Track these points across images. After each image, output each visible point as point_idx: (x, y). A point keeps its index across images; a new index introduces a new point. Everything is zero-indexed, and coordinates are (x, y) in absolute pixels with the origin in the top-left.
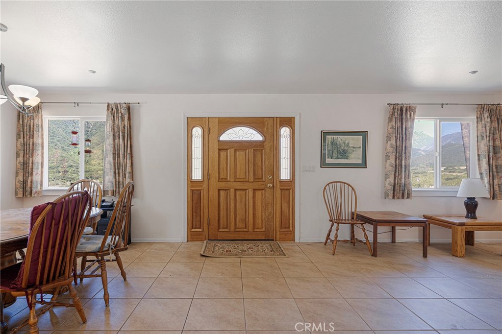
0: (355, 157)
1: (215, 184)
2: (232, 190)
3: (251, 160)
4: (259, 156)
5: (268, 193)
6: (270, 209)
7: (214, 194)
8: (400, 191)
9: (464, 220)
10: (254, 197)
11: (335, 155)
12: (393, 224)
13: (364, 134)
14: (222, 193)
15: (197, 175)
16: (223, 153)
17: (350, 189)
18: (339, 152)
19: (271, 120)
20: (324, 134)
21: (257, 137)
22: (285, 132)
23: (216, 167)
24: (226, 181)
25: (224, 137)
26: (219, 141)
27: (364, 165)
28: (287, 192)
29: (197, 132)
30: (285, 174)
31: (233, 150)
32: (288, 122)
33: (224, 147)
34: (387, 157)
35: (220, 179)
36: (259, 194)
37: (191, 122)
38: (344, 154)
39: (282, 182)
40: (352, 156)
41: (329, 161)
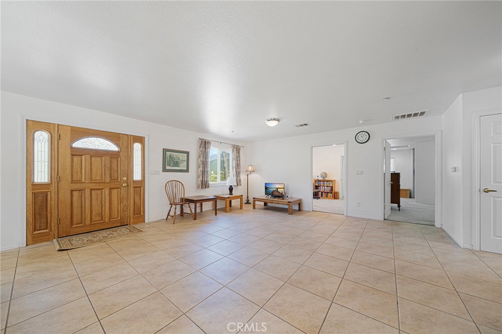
0: (183, 166)
1: (66, 186)
2: (87, 192)
3: (108, 165)
4: (115, 162)
5: (123, 191)
6: (125, 202)
7: (65, 195)
8: (204, 185)
9: (229, 196)
10: (110, 194)
11: (171, 164)
12: (201, 202)
13: (188, 153)
14: (75, 193)
15: (42, 176)
16: (76, 159)
17: (181, 184)
18: (174, 162)
19: (126, 136)
20: (165, 151)
21: (113, 148)
22: (137, 146)
23: (68, 171)
24: (80, 182)
25: (78, 144)
26: (72, 147)
27: (187, 171)
28: (138, 189)
29: (41, 136)
30: (137, 176)
31: (88, 157)
32: (140, 140)
33: (77, 153)
34: (199, 167)
35: (72, 182)
36: (115, 192)
38: (176, 164)
39: (134, 182)
40: (181, 165)
41: (168, 168)
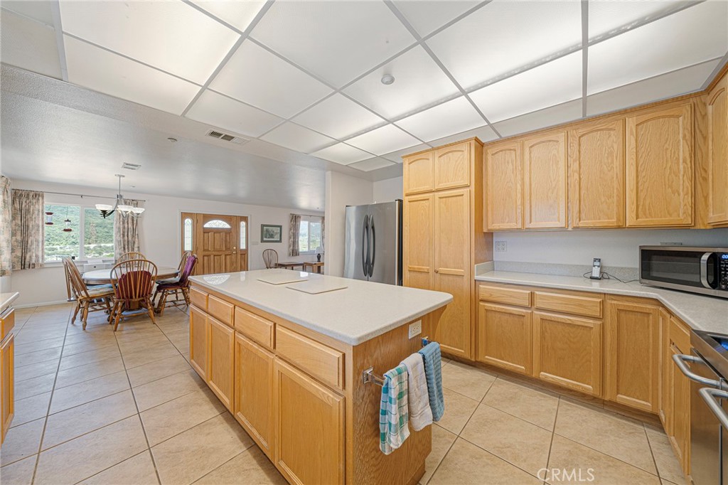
0: (277, 238)
1: (201, 252)
2: (212, 256)
3: (224, 239)
4: (228, 236)
5: (234, 257)
6: (235, 265)
8: (295, 252)
10: (225, 259)
11: (268, 236)
13: (281, 227)
14: (206, 258)
15: (188, 247)
16: (206, 235)
17: (275, 252)
19: (235, 219)
20: (263, 226)
21: (227, 226)
22: (243, 224)
23: (202, 244)
24: (208, 250)
25: (207, 225)
26: (204, 228)
27: (280, 241)
28: (243, 256)
29: (188, 222)
30: (243, 246)
31: (213, 233)
32: (245, 219)
33: (207, 231)
34: (290, 238)
35: (204, 250)
36: (228, 257)
37: (184, 215)
38: (272, 236)
39: (241, 250)
40: (275, 237)
41: (265, 239)
